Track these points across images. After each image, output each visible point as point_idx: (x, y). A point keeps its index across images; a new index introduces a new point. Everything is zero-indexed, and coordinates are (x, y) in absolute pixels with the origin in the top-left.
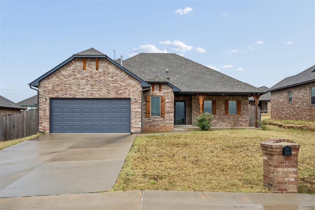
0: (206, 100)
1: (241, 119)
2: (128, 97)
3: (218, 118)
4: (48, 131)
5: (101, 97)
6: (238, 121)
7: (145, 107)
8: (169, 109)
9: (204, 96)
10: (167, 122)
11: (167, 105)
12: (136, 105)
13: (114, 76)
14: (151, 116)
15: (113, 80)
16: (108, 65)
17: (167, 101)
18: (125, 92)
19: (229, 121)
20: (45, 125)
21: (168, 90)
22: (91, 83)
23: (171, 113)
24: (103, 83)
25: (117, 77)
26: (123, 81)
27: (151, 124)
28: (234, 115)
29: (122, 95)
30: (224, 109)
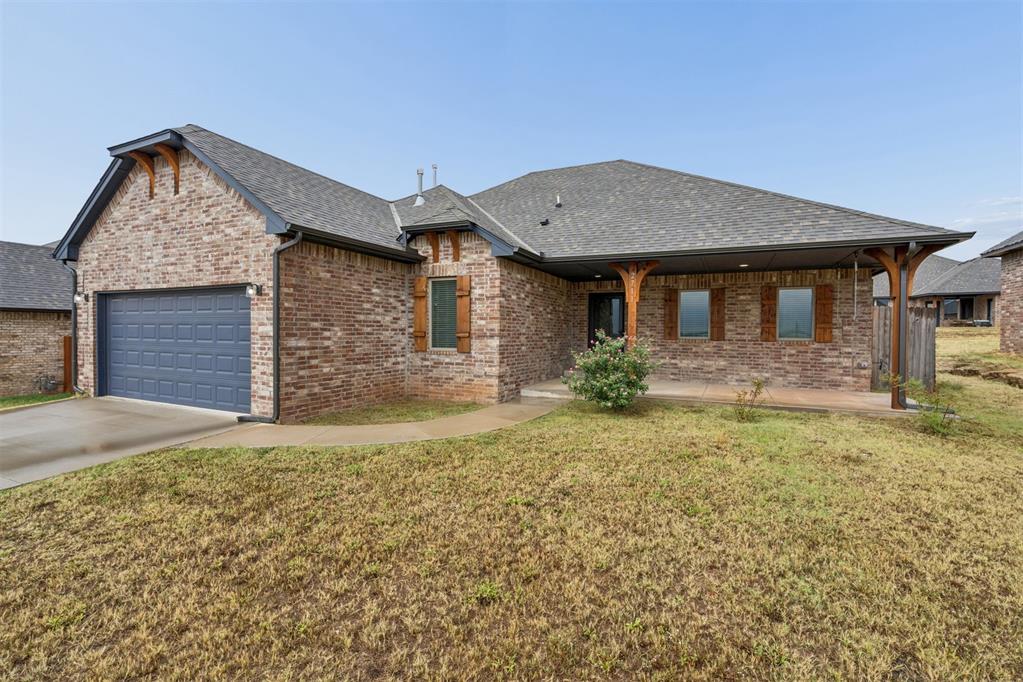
0: (688, 288)
1: (835, 360)
2: (242, 279)
3: (735, 353)
4: (92, 389)
5: (184, 285)
6: (817, 365)
7: (411, 316)
8: (483, 322)
9: (643, 273)
10: (476, 369)
11: (478, 307)
12: (263, 309)
13: (213, 206)
14: (434, 346)
15: (209, 220)
16: (198, 170)
17: (476, 292)
18: (237, 262)
19: (777, 365)
20: (87, 372)
21: (482, 252)
22: (164, 237)
23: (492, 336)
24: (187, 235)
25: (219, 208)
26: (231, 224)
27: (430, 374)
28: (800, 344)
29: (228, 273)
30: (758, 321)
